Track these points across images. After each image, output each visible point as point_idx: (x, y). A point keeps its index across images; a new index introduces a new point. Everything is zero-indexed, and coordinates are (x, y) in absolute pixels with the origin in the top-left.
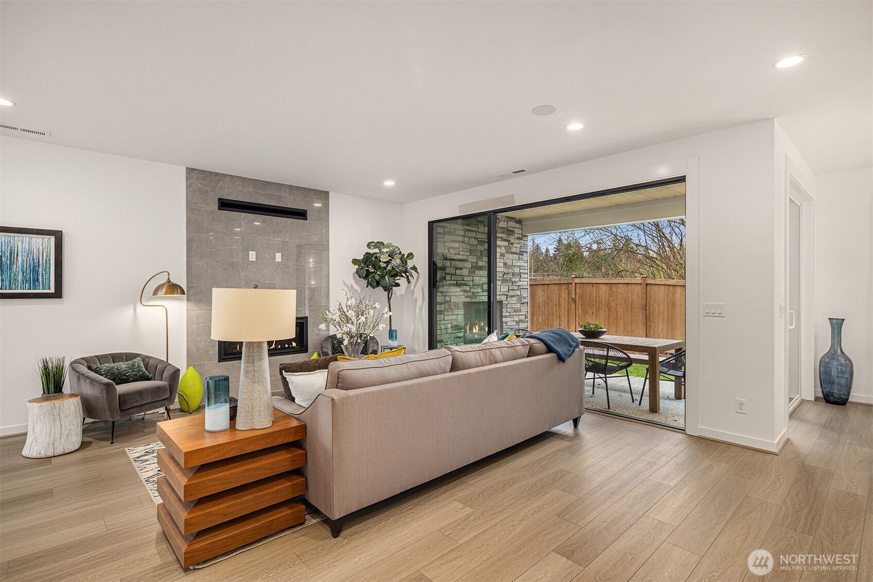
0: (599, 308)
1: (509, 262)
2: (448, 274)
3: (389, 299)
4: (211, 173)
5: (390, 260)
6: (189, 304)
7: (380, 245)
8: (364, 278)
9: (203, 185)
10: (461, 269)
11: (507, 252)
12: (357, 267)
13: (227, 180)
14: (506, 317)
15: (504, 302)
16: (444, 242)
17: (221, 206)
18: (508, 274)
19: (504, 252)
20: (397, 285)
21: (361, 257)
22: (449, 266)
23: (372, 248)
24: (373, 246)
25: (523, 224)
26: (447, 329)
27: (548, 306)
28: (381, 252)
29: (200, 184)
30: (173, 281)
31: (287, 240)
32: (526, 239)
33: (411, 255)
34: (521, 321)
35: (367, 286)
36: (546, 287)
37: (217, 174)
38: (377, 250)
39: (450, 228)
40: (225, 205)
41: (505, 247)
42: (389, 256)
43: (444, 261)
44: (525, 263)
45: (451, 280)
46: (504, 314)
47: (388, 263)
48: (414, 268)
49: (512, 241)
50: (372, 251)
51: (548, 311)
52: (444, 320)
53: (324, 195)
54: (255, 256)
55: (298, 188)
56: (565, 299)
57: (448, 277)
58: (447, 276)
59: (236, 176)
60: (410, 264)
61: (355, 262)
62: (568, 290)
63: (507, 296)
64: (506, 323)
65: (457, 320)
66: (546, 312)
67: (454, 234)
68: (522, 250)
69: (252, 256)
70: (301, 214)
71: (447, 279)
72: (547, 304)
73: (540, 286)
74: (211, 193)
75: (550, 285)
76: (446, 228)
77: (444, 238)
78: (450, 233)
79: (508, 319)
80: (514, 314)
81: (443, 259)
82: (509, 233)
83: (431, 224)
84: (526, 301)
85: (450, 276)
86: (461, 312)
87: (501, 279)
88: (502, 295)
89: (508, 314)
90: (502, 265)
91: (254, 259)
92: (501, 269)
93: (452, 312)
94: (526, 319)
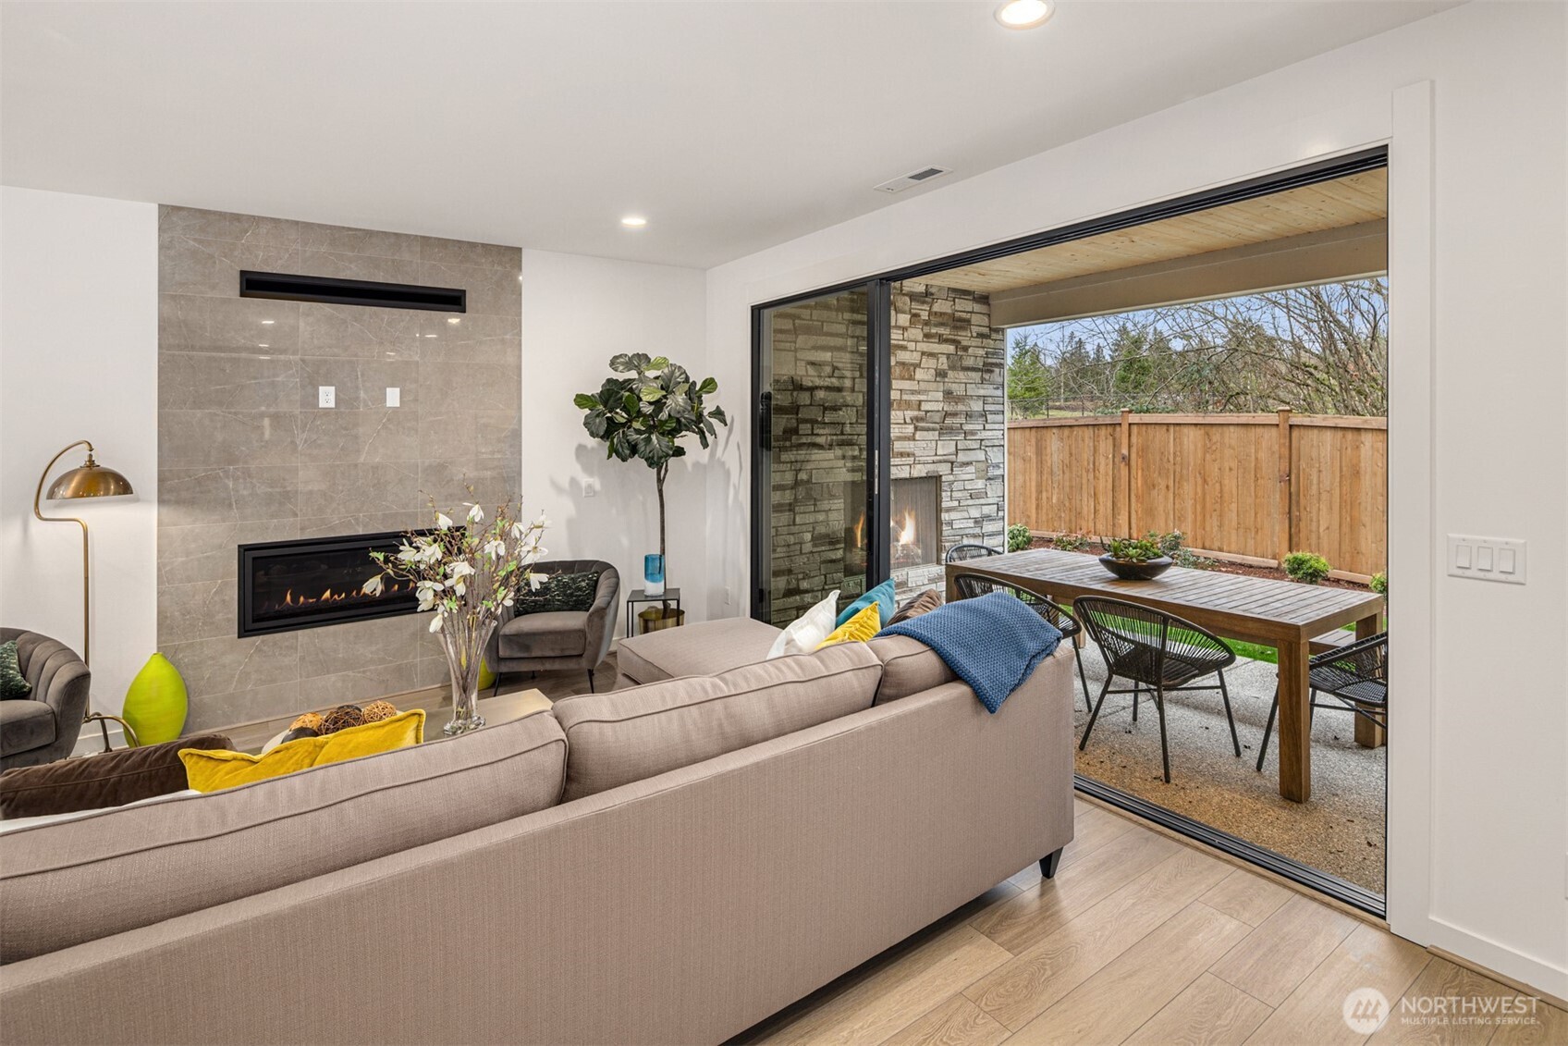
0: (1181, 476)
1: (958, 390)
2: (806, 421)
3: (660, 481)
4: (222, 215)
5: (665, 397)
6: (165, 510)
7: (639, 361)
8: (602, 437)
9: (201, 242)
10: (835, 408)
11: (952, 368)
12: (587, 411)
13: (263, 230)
14: (949, 510)
15: (944, 479)
17: (247, 288)
18: (954, 414)
19: (945, 367)
20: (679, 452)
21: (595, 389)
22: (808, 403)
23: (621, 368)
24: (622, 364)
25: (991, 302)
26: (801, 544)
27: (1071, 472)
28: (642, 379)
29: (195, 240)
30: (103, 463)
31: (417, 358)
32: (1001, 337)
33: (710, 384)
34: (988, 518)
35: (610, 456)
36: (1066, 431)
37: (236, 217)
38: (633, 374)
39: (811, 320)
40: (256, 285)
41: (948, 356)
42: (662, 388)
43: (795, 394)
44: (998, 388)
45: (813, 435)
46: (944, 505)
47: (658, 405)
48: (718, 414)
49: (964, 343)
50: (621, 377)
51: (1070, 480)
53: (510, 256)
54: (332, 397)
55: (444, 243)
56: (1107, 458)
57: (805, 428)
58: (801, 426)
59: (287, 221)
60: (709, 403)
61: (581, 400)
62: (1114, 439)
63: (952, 463)
64: (950, 523)
65: (827, 522)
67: (820, 332)
68: (990, 360)
69: (327, 397)
70: (452, 300)
71: (801, 432)
72: (1070, 466)
73: (1055, 430)
74: (221, 261)
75: (1076, 429)
76: (799, 318)
77: (795, 342)
78: (808, 331)
79: (953, 515)
80: (970, 502)
81: (791, 388)
82: (959, 324)
83: (757, 311)
84: (999, 472)
85: (809, 426)
86: (839, 504)
87: (937, 426)
88: (940, 462)
89: (956, 503)
90: (940, 395)
91: (332, 404)
92: (939, 406)
93: (815, 505)
94: (1001, 514)
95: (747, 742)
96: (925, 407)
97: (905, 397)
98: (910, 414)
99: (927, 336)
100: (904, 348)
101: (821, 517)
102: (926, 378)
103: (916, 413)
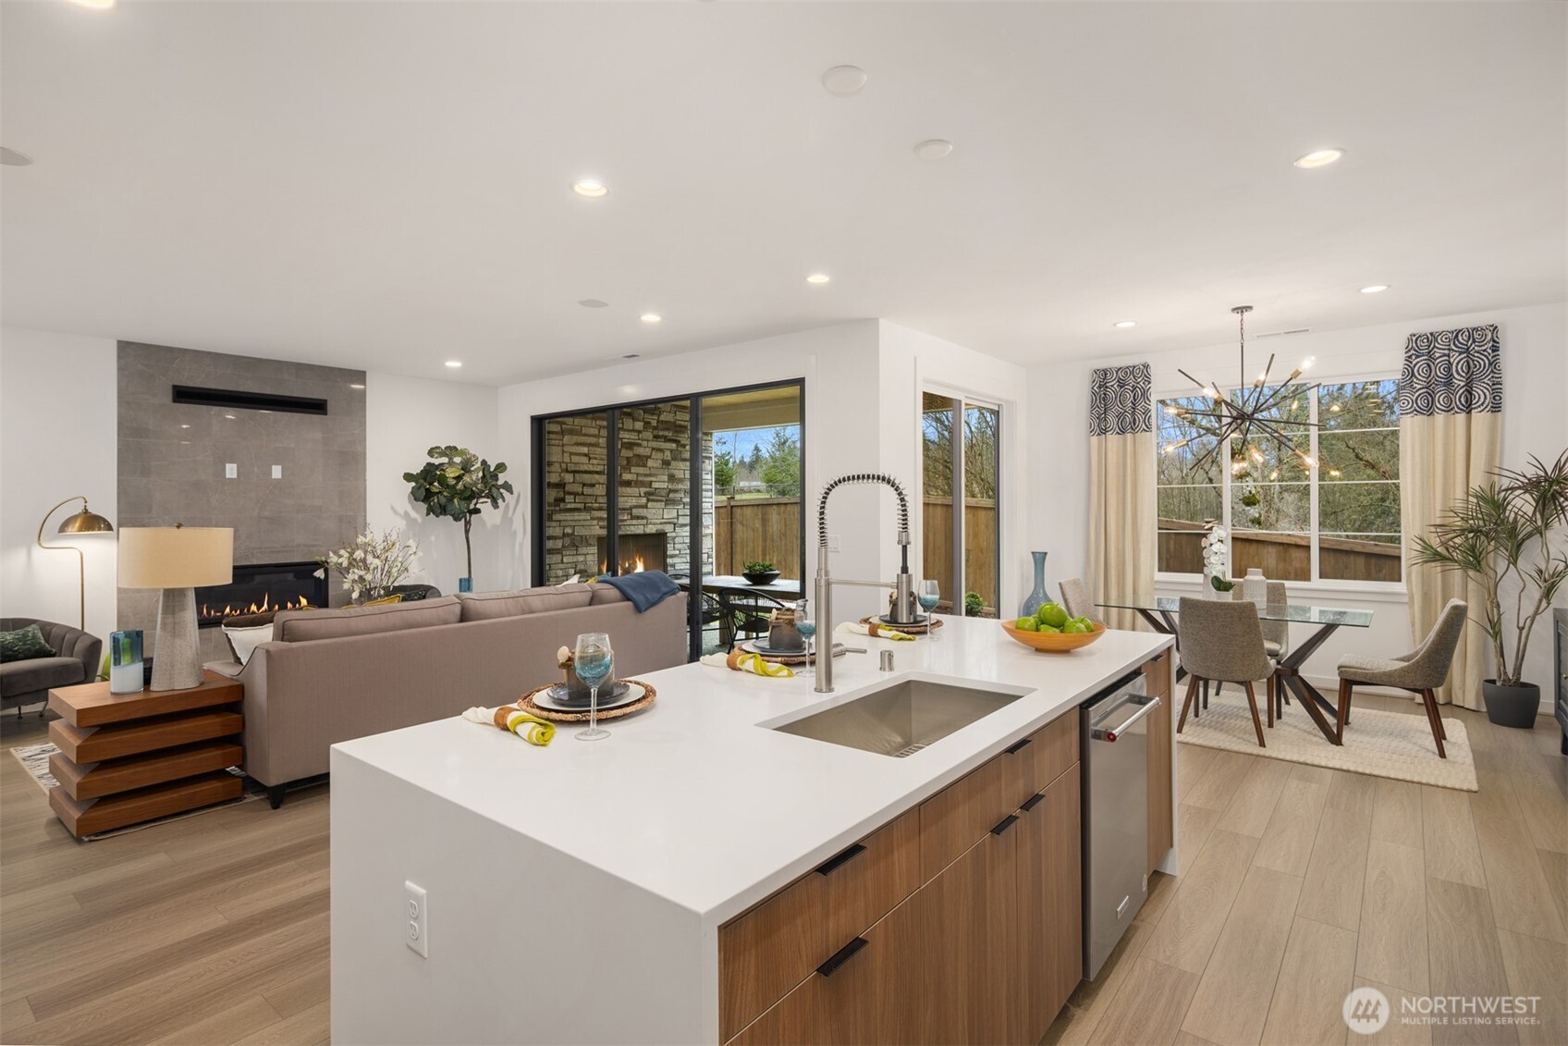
1: (678, 474)
2: (570, 493)
3: (467, 532)
4: (160, 347)
5: (463, 474)
7: (451, 451)
8: (423, 501)
9: (146, 366)
10: (593, 485)
11: (674, 459)
12: (413, 484)
13: (187, 358)
14: (672, 556)
15: (668, 535)
16: (563, 445)
17: (177, 397)
18: (676, 491)
19: (669, 458)
20: (477, 511)
21: (416, 469)
22: (572, 481)
23: (436, 456)
24: (437, 453)
28: (451, 463)
29: (142, 364)
30: (93, 511)
31: (292, 445)
32: (709, 438)
33: (501, 467)
35: (428, 514)
37: (168, 349)
38: (445, 460)
39: (573, 425)
40: (184, 395)
41: (671, 451)
42: (462, 469)
43: (563, 475)
44: (708, 474)
45: (575, 502)
46: (669, 553)
47: (458, 479)
48: (508, 487)
49: (683, 442)
50: (437, 461)
52: (562, 562)
53: (359, 377)
54: (235, 471)
55: (312, 367)
57: (569, 498)
58: (567, 497)
59: (203, 352)
60: (502, 479)
61: (408, 477)
63: (675, 524)
64: (673, 566)
65: (585, 562)
66: (783, 548)
67: (579, 433)
69: (231, 471)
70: (318, 407)
71: (567, 501)
74: (159, 379)
76: (565, 424)
77: (562, 440)
78: (571, 432)
79: (675, 560)
80: (688, 552)
81: (559, 470)
82: (678, 429)
83: (537, 421)
84: (709, 531)
85: (572, 497)
86: (594, 550)
87: (664, 499)
88: (666, 523)
89: (678, 552)
90: (666, 478)
91: (235, 476)
92: (665, 485)
93: (577, 550)
94: (710, 560)
95: (532, 612)
96: (655, 485)
97: (640, 478)
98: (643, 490)
99: (656, 437)
100: (639, 445)
101: (581, 558)
102: (655, 466)
103: (648, 489)
